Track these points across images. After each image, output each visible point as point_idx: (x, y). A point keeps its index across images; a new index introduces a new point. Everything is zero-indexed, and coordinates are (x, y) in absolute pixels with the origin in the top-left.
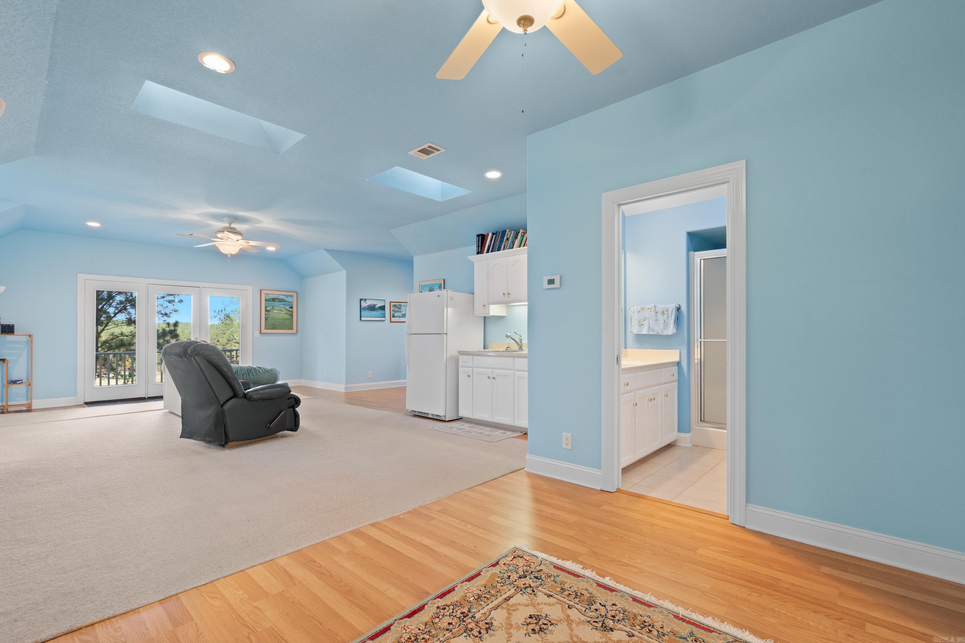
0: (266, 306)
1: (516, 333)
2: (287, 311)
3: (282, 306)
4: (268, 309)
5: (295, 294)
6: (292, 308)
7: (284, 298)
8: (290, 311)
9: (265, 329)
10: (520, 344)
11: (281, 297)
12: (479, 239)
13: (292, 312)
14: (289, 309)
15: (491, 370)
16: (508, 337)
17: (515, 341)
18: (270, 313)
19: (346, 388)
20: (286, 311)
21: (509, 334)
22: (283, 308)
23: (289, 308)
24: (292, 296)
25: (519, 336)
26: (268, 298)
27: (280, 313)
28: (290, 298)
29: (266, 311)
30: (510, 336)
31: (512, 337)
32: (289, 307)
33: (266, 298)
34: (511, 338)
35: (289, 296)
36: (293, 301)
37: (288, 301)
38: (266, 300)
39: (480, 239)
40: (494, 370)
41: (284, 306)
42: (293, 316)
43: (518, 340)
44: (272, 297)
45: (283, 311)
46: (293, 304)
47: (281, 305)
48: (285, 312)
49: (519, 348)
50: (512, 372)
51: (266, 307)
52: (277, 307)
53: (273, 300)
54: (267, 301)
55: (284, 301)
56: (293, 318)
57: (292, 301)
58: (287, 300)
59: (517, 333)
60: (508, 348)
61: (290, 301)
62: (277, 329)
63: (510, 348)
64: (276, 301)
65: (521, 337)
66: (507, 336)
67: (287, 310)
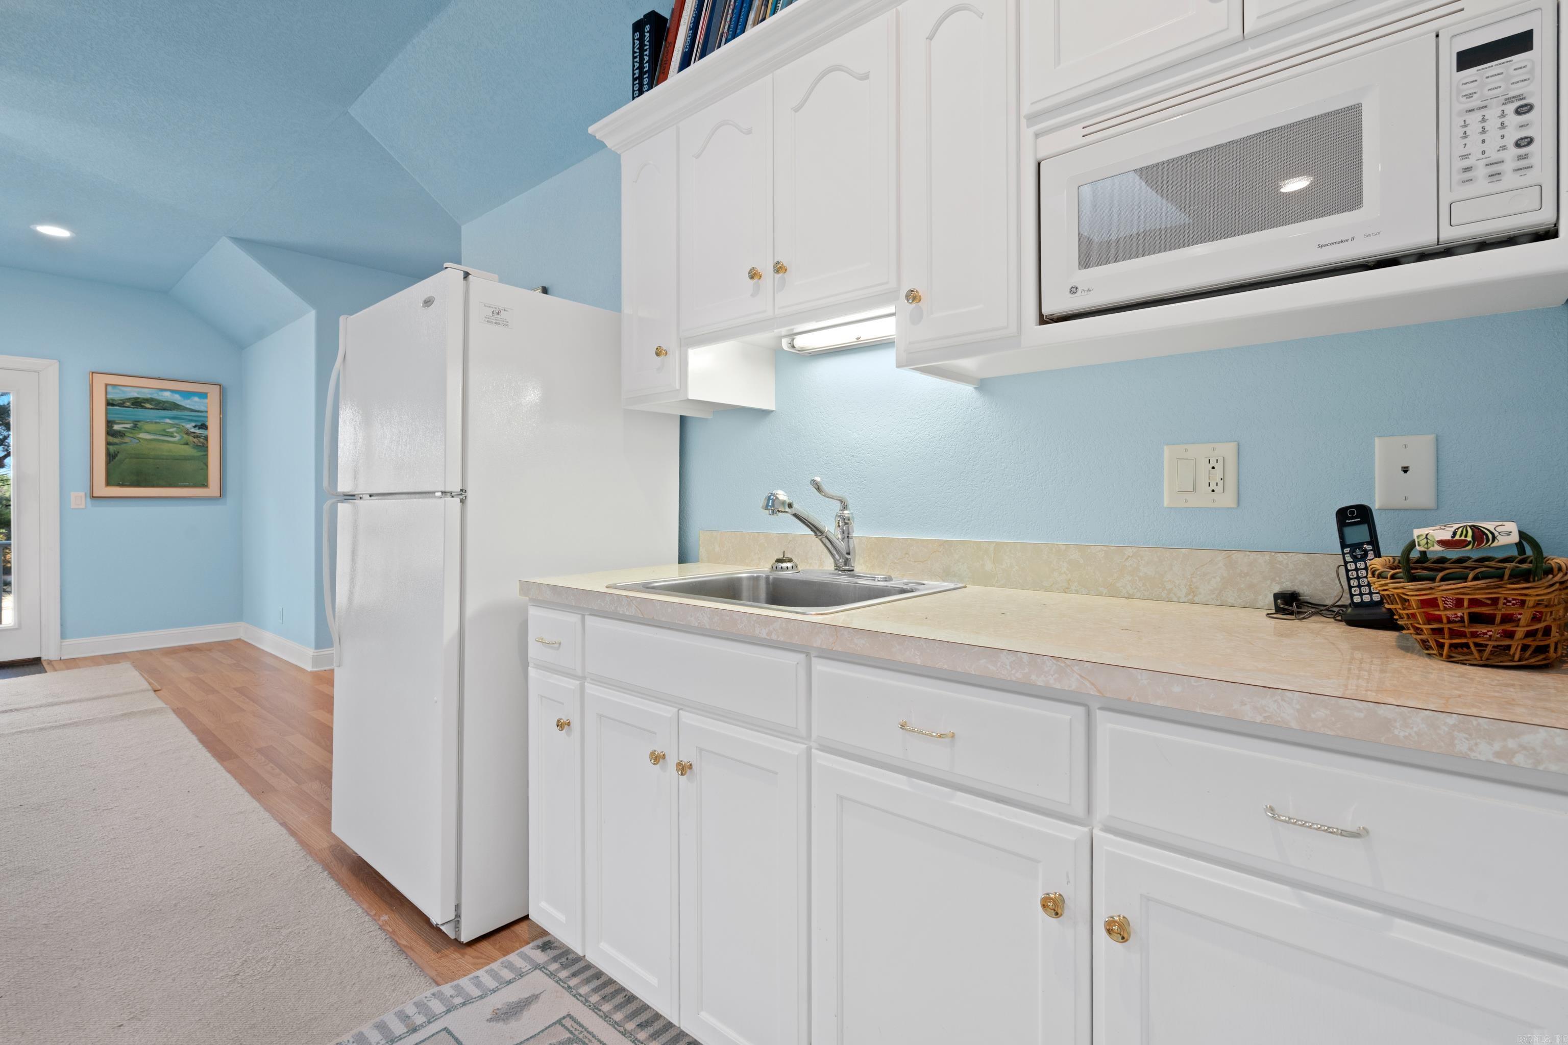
0: (110, 419)
1: (819, 489)
2: (185, 436)
3: (168, 421)
4: (116, 427)
5: (214, 393)
6: (204, 426)
7: (177, 398)
8: (197, 437)
9: (109, 483)
10: (842, 545)
11: (167, 396)
12: (641, 39)
13: (206, 438)
14: (193, 430)
15: (668, 712)
16: (775, 512)
17: (817, 530)
18: (126, 440)
19: (316, 660)
20: (183, 437)
21: (782, 496)
22: (174, 427)
23: (195, 427)
24: (204, 395)
25: (837, 505)
26: (116, 395)
27: (163, 441)
28: (196, 399)
29: (110, 432)
30: (790, 506)
31: (798, 507)
32: (194, 424)
33: (109, 396)
34: (796, 515)
35: (194, 396)
36: (207, 407)
37: (192, 407)
38: (110, 403)
39: (647, 35)
40: (687, 717)
41: (176, 421)
42: (207, 451)
43: (830, 527)
44: (134, 394)
45: (173, 437)
46: (207, 417)
47: (165, 418)
48: (180, 440)
49: (838, 568)
50: (797, 749)
51: (109, 424)
52: (152, 422)
53: (137, 403)
54: (113, 405)
55: (175, 406)
56: (207, 455)
57: (203, 408)
58: (188, 406)
59: (824, 487)
60: (784, 565)
61: (197, 408)
62: (153, 486)
63: (790, 560)
64: (148, 405)
65: (845, 507)
66: (773, 505)
67: (188, 433)
